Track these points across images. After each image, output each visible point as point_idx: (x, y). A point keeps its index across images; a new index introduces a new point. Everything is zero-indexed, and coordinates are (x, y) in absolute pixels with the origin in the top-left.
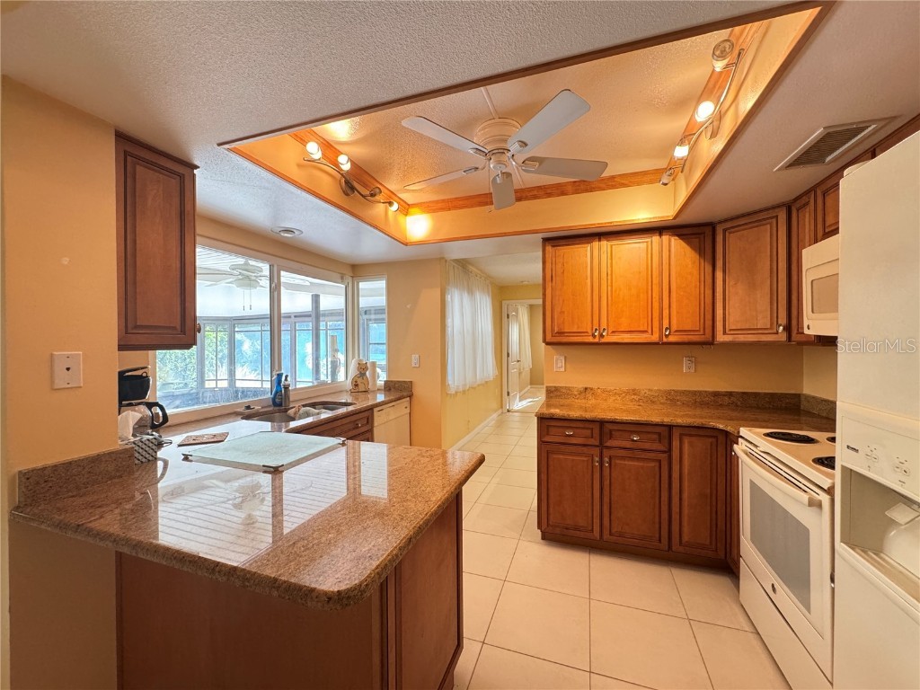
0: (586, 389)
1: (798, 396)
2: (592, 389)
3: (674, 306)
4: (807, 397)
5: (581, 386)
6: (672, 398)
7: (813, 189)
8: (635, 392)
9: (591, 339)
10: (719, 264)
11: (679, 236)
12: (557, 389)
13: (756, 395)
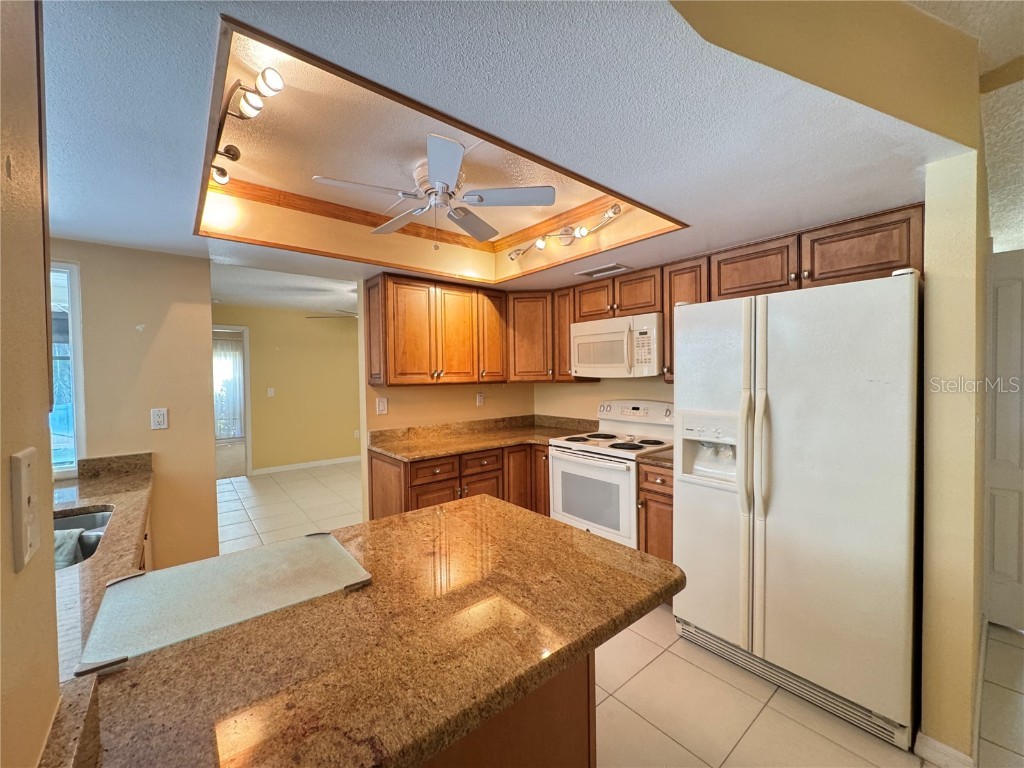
0: (409, 429)
1: (533, 416)
2: (414, 429)
3: (486, 352)
4: (540, 417)
5: (404, 427)
6: (474, 428)
7: (574, 287)
8: (447, 426)
9: (429, 380)
10: (511, 323)
11: (489, 297)
12: (382, 433)
13: (515, 418)
